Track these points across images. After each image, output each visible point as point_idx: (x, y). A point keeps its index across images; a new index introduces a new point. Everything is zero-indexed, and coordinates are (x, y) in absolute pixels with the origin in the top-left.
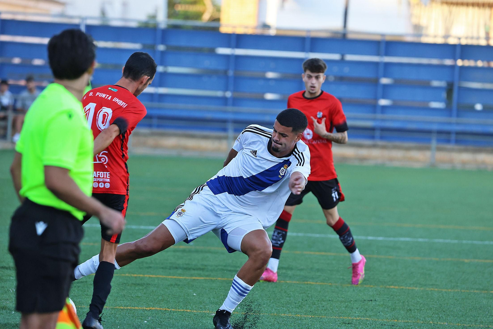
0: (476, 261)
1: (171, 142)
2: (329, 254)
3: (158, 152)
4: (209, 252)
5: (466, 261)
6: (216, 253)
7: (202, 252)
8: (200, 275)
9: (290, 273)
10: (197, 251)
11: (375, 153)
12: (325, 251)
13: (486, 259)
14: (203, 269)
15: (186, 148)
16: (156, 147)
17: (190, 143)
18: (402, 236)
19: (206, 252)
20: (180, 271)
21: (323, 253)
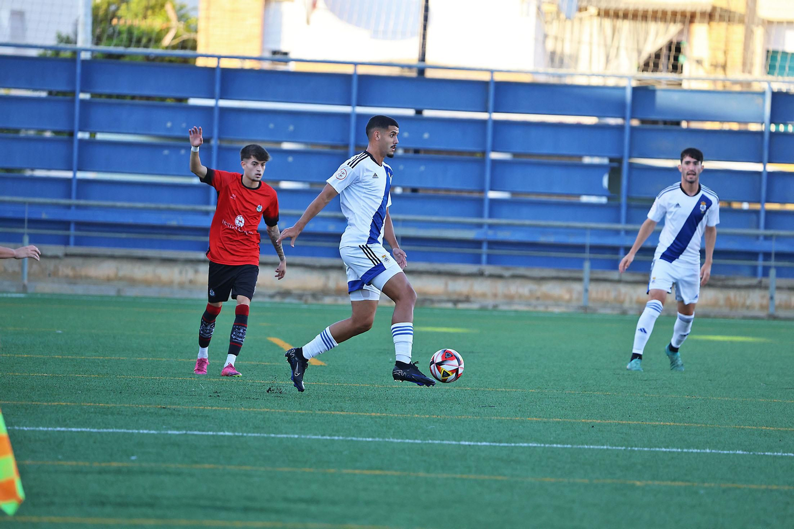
0: (657, 483)
1: (105, 269)
2: (389, 473)
3: (79, 290)
4: (167, 473)
5: (638, 483)
6: (179, 474)
7: (152, 472)
8: (147, 516)
9: (313, 508)
10: (143, 472)
11: (480, 287)
12: (381, 469)
13: (674, 480)
14: (151, 506)
15: (132, 282)
16: (74, 280)
17: (140, 271)
18: (522, 438)
19: (159, 473)
20: (108, 509)
21: (378, 472)
